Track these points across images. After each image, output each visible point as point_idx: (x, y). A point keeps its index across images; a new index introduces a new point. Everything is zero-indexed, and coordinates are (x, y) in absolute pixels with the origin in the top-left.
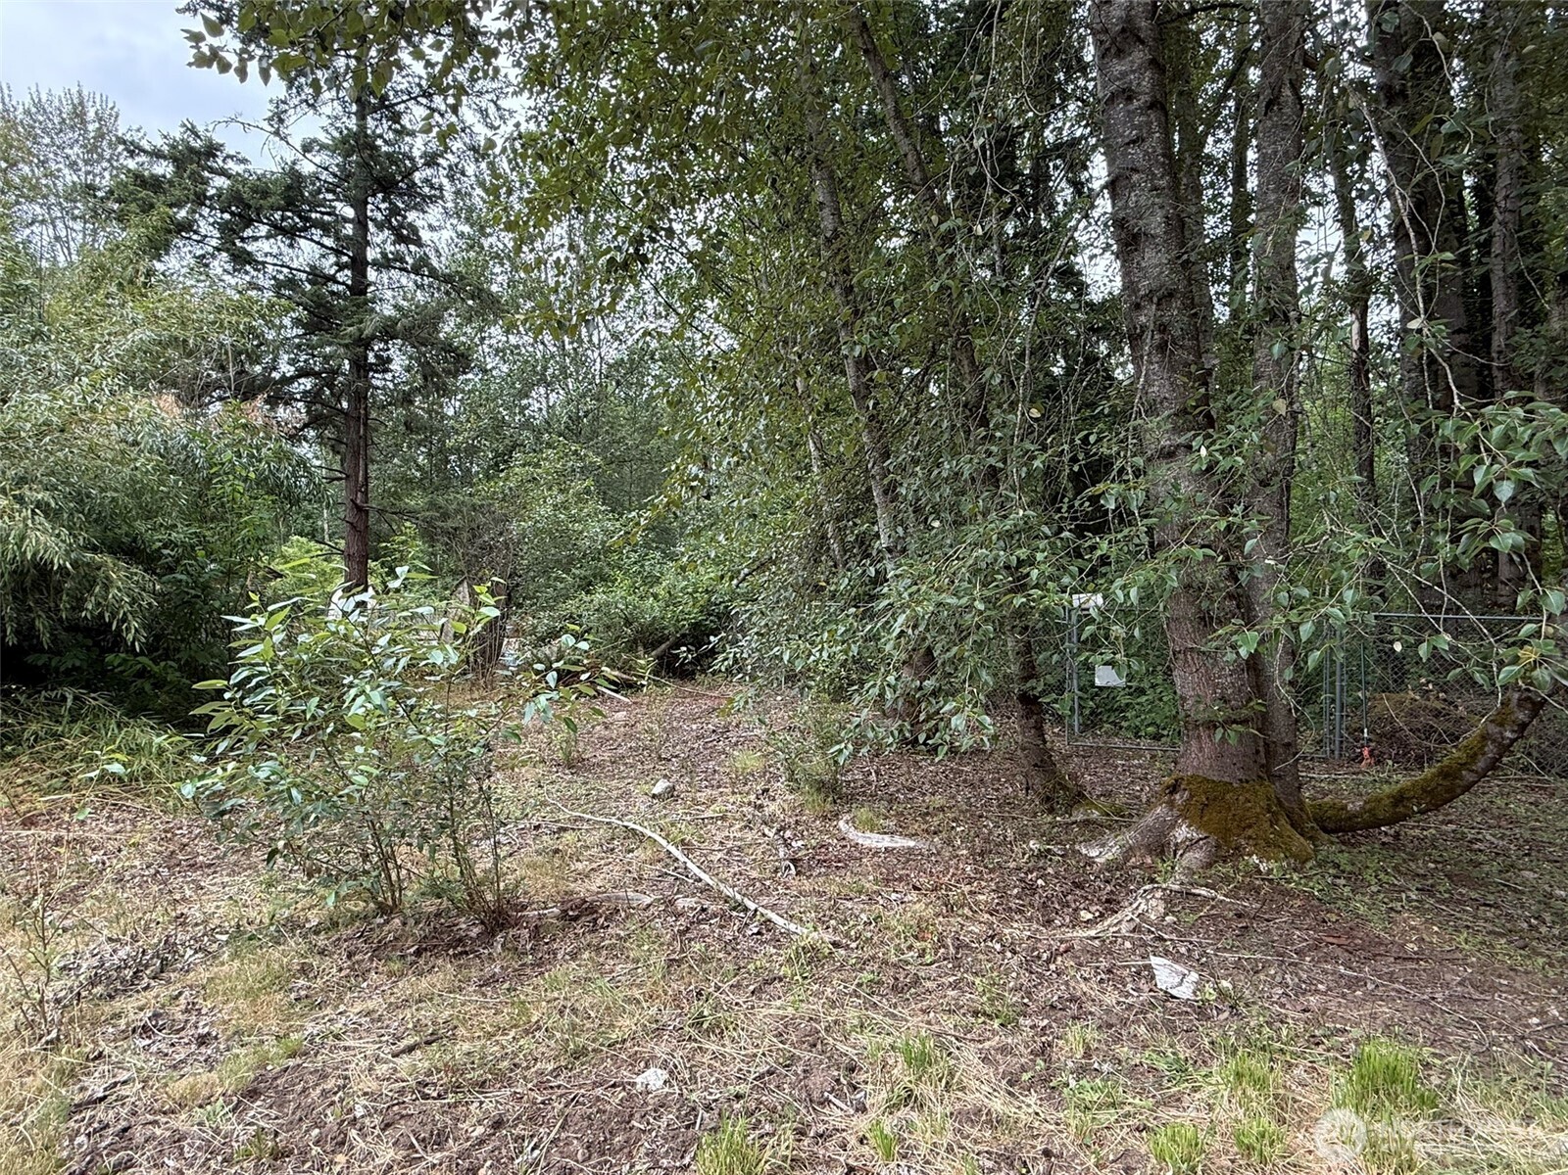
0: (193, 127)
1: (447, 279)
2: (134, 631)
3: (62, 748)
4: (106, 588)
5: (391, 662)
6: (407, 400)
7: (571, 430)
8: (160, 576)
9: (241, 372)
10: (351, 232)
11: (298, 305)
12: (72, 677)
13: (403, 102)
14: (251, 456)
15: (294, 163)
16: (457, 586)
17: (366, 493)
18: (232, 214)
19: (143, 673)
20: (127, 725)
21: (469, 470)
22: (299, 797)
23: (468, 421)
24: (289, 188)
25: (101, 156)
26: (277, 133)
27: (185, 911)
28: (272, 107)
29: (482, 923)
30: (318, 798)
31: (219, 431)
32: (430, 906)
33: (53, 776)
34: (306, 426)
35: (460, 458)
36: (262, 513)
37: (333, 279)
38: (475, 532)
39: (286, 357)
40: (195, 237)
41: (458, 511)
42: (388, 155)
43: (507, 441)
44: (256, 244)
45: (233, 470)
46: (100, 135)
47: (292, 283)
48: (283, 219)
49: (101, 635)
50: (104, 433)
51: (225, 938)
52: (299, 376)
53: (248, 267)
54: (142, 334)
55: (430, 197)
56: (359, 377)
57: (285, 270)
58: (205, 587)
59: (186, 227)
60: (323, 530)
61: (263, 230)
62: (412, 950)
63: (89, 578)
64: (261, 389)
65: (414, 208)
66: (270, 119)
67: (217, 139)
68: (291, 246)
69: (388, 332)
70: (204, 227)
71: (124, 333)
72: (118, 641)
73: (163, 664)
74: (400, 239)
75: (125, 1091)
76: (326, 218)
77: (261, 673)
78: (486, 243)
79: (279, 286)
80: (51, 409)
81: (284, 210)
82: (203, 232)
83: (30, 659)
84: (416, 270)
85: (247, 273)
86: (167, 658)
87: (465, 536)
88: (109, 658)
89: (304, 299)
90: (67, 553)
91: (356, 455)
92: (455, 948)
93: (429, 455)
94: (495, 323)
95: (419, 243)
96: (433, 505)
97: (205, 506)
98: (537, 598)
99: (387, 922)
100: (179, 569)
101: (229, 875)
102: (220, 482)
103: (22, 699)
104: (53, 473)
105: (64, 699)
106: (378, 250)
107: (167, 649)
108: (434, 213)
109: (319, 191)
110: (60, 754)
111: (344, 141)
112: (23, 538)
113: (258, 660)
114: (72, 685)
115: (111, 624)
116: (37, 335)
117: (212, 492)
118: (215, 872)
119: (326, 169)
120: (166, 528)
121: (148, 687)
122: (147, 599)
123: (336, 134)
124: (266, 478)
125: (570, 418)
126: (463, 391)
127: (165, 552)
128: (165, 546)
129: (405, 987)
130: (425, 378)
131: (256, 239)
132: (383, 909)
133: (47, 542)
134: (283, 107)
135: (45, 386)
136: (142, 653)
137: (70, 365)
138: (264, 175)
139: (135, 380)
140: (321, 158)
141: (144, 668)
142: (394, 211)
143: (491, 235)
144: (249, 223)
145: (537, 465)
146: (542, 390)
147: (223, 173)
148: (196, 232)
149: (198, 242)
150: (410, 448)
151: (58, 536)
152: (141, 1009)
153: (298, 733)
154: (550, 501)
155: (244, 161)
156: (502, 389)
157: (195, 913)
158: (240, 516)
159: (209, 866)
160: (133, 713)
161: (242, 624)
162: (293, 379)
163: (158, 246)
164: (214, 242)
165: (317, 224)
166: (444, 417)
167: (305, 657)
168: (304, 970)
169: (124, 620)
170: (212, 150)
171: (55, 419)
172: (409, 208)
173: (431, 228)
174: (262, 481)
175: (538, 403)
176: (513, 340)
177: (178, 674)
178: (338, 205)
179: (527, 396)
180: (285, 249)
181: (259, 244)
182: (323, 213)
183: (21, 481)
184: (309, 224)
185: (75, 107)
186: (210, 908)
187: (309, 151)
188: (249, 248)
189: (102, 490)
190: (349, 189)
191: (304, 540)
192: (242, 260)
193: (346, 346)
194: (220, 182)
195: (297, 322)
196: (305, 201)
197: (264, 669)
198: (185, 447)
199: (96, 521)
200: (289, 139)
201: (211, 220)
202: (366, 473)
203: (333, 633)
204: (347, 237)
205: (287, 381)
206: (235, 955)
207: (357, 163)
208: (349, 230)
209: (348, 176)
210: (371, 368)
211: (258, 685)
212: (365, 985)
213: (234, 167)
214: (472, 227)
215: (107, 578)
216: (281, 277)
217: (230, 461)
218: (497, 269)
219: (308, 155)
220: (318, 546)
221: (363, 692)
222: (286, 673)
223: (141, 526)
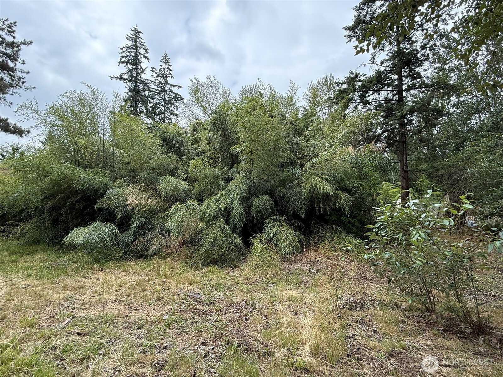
0: (352, 72)
1: (432, 86)
2: (347, 211)
3: (333, 240)
4: (341, 199)
5: (427, 223)
6: (419, 132)
7: (494, 128)
8: (351, 196)
9: (368, 135)
10: (397, 83)
11: (382, 111)
12: (334, 222)
13: (412, 33)
14: (373, 160)
15: (379, 69)
16: (444, 196)
17: (407, 166)
18: (363, 91)
19: (349, 222)
20: (347, 236)
21: (445, 152)
22: (399, 265)
23: (443, 134)
24: (378, 77)
25: (331, 89)
26: (373, 63)
27: (366, 291)
28: (371, 56)
29: (472, 328)
30: (405, 266)
31: (364, 154)
32: (447, 314)
33: (332, 247)
34: (386, 147)
35: (440, 149)
36: (376, 176)
37: (392, 100)
38: (450, 176)
39: (379, 128)
40: (354, 101)
41: (442, 168)
42: (409, 53)
43: (461, 139)
44: (369, 97)
45: (368, 165)
46: (331, 84)
47: (380, 105)
48: (376, 87)
49: (339, 212)
50: (337, 160)
51: (377, 303)
52: (383, 133)
53: (367, 105)
54: (345, 131)
55: (423, 60)
56: (402, 128)
57: (378, 102)
58: (363, 199)
59: (352, 99)
60: (392, 179)
61: (371, 92)
62: (442, 329)
63: (337, 197)
64: (373, 139)
65: (418, 66)
66: (371, 60)
67: (358, 72)
68: (379, 94)
69: (412, 111)
70: (356, 98)
71: (341, 132)
72: (343, 214)
73: (354, 220)
74: (413, 78)
75: (357, 337)
76: (389, 82)
77: (384, 224)
78: (447, 67)
79: (376, 107)
80: (327, 155)
81: (376, 84)
82: (356, 99)
83: (326, 217)
84: (420, 87)
85: (367, 106)
86: (354, 219)
87: (447, 177)
88: (342, 218)
89: (384, 109)
90: (332, 190)
91: (403, 154)
92: (460, 334)
93: (428, 149)
94: (452, 95)
95: (421, 77)
96: (432, 167)
97: (362, 176)
98: (483, 200)
99: (430, 315)
100: (356, 194)
101: (376, 284)
102: (365, 168)
103: (325, 227)
104: (328, 171)
105: (333, 228)
106: (406, 85)
107: (354, 216)
108: (426, 65)
109: (387, 74)
110: (333, 242)
111: (393, 55)
112: (324, 188)
113: (382, 221)
114: (335, 224)
115: (342, 209)
116: (323, 138)
117: (363, 171)
118: (372, 282)
119: (388, 67)
120: (353, 183)
121: (351, 226)
122: (350, 203)
123: (391, 55)
124: (377, 166)
125: (493, 123)
126: (441, 124)
127: (353, 189)
128: (353, 188)
129: (440, 341)
130: (426, 123)
131: (369, 96)
132: (428, 309)
133: (328, 188)
134: (374, 54)
135: (326, 150)
136: (349, 217)
137: (330, 143)
138: (371, 77)
139: (343, 144)
140: (387, 64)
141: (349, 221)
142: (411, 70)
143: (449, 63)
144: (367, 92)
145: (478, 146)
146: (477, 115)
147: (360, 81)
148: (354, 100)
149: (354, 102)
150: (420, 148)
151: (330, 187)
152: (358, 316)
153: (396, 244)
154: (486, 159)
155: (365, 75)
156: (457, 119)
157: (368, 292)
158: (371, 177)
159: (370, 280)
160: (348, 233)
161: (377, 210)
162: (382, 134)
163: (345, 107)
164: (358, 101)
165: (386, 85)
166: (434, 135)
167: (397, 220)
168: (403, 322)
169: (345, 208)
170: (357, 75)
171: (328, 158)
172: (416, 67)
173: (425, 70)
174: (376, 167)
175: (475, 121)
176: (461, 99)
177: (358, 223)
178: (392, 76)
179: (470, 119)
180: (377, 96)
181: (370, 97)
182: (388, 81)
183: (322, 174)
184: (384, 85)
185: (325, 80)
186: (372, 292)
187: (382, 64)
188: (368, 99)
189: (338, 174)
190: (396, 70)
191: (387, 183)
192: (366, 103)
193: (398, 120)
194: (360, 83)
195: (382, 117)
196: (383, 79)
197: (385, 223)
198: (356, 160)
199: (337, 182)
200: (377, 63)
201: (357, 95)
202: (407, 159)
203: (406, 213)
204: (396, 85)
205: (380, 135)
206: (381, 309)
207: (398, 60)
208: (396, 82)
209: (395, 66)
210: (406, 124)
211: (383, 228)
212: (425, 334)
213: (362, 78)
214: (440, 64)
215: (341, 197)
216: (377, 104)
217: (367, 162)
218: (452, 75)
219: (382, 65)
220: (391, 184)
221: (418, 233)
222: (391, 225)
223: (347, 182)
